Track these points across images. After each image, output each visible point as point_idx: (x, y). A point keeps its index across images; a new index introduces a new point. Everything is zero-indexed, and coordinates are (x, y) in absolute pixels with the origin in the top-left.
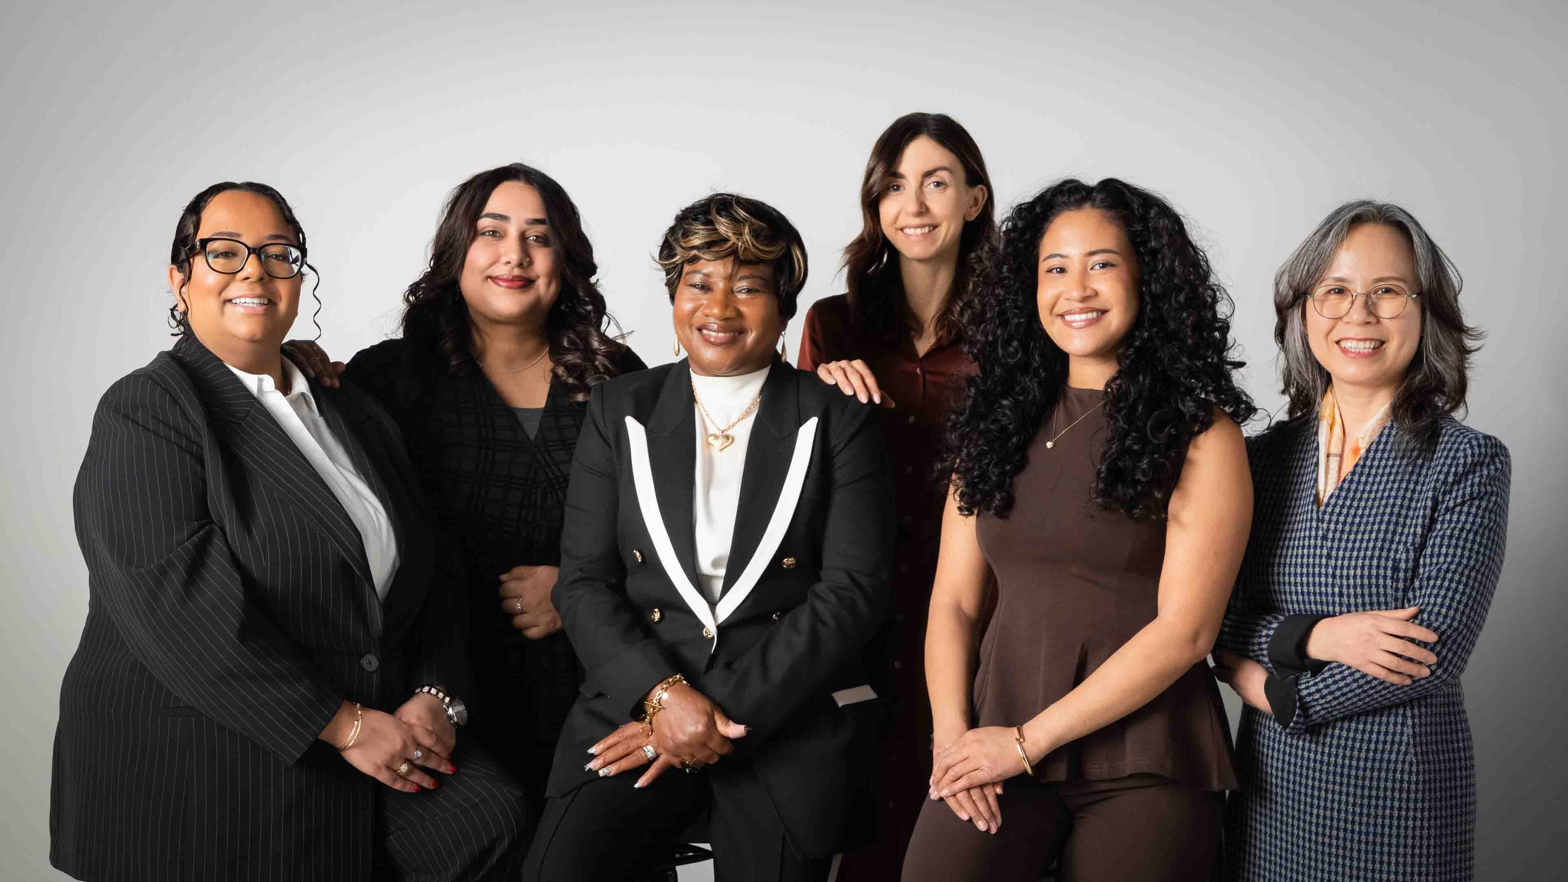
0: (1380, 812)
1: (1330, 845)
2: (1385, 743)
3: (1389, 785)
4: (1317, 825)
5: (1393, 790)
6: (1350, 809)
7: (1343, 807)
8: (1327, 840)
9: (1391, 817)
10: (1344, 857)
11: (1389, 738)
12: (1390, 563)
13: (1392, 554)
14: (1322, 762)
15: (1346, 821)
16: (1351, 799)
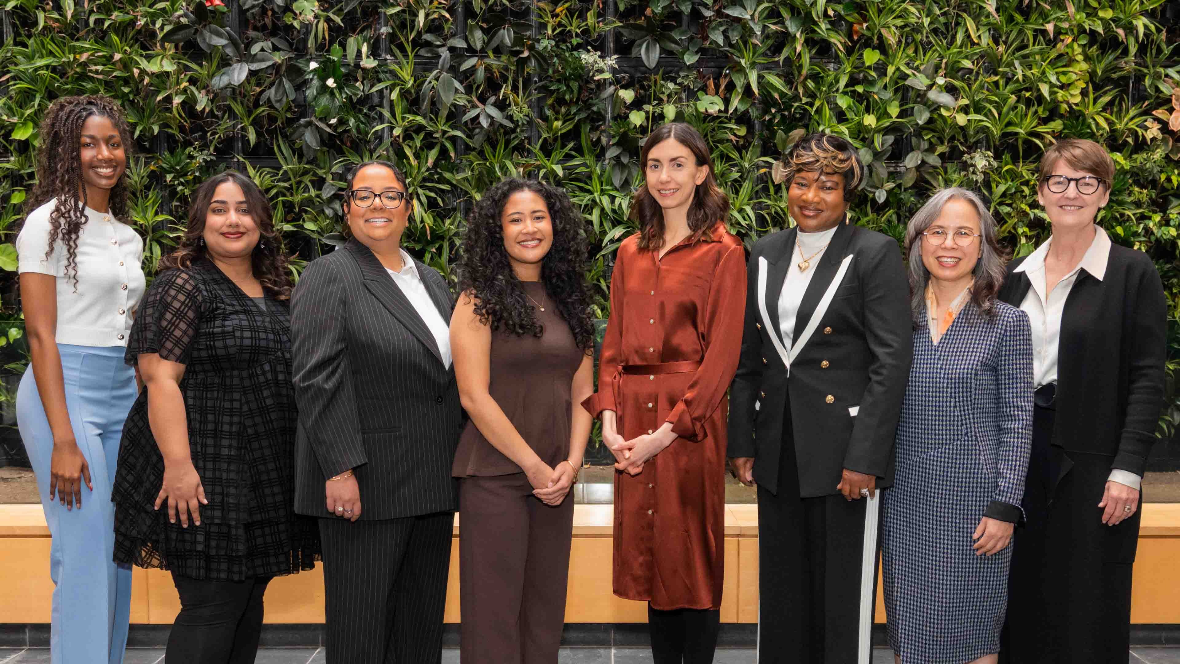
0: (970, 499)
1: (944, 517)
2: (971, 464)
3: (975, 485)
4: (937, 507)
5: (977, 487)
6: (955, 498)
7: (951, 497)
8: (942, 514)
9: (976, 501)
10: (952, 522)
11: (973, 462)
12: (973, 372)
13: (974, 367)
14: (940, 475)
15: (953, 504)
16: (955, 493)
